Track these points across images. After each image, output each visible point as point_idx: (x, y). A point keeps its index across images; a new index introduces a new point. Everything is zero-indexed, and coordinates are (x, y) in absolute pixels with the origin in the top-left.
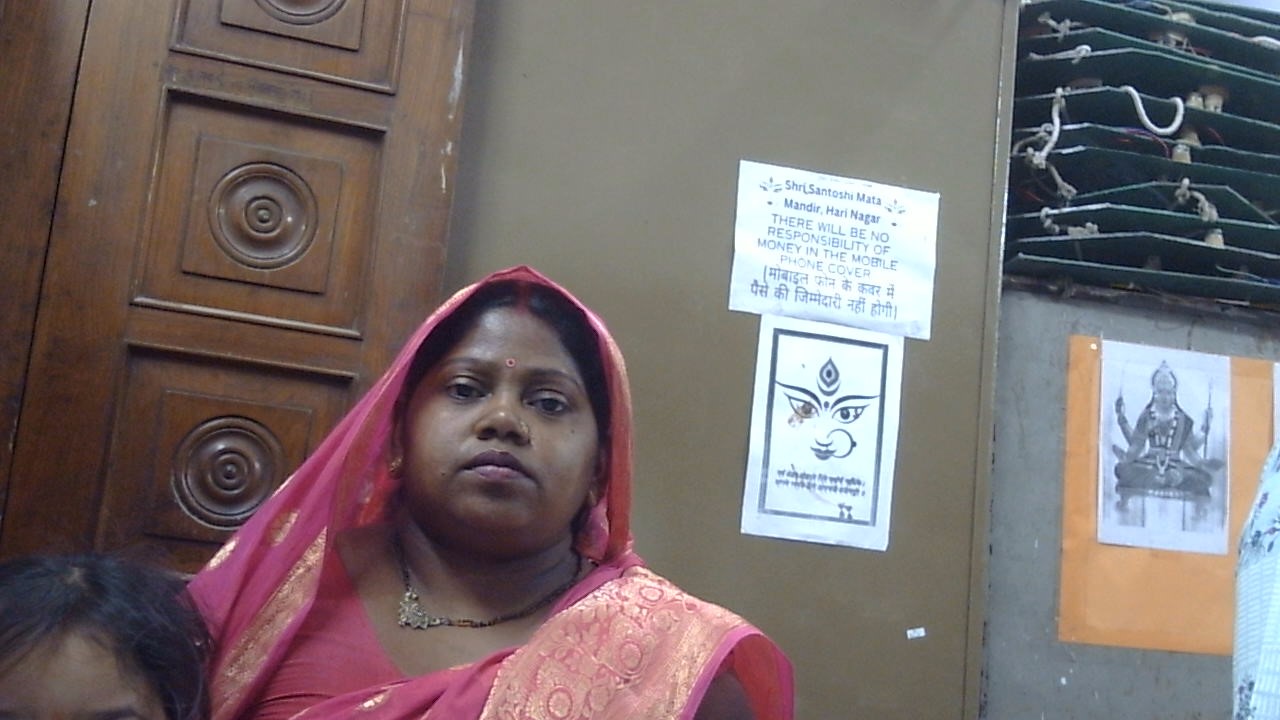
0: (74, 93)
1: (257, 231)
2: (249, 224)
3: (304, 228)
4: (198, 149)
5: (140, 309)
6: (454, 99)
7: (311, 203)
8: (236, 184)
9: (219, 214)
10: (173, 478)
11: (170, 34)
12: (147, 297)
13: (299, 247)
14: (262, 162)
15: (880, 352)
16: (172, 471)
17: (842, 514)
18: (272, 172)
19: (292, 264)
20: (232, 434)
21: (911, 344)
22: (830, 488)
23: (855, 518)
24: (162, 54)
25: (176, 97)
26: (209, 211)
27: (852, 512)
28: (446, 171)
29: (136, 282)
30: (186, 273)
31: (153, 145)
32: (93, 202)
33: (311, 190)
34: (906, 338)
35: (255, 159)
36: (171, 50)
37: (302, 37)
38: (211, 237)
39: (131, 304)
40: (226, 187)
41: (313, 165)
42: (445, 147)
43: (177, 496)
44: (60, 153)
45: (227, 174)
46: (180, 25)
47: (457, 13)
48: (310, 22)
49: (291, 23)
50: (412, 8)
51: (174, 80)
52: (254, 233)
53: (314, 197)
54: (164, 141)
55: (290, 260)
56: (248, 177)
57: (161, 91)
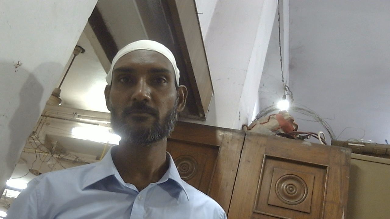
11: (253, 207)
24: (251, 213)
36: (254, 213)
37: (292, 209)
46: (256, 205)
47: (341, 202)
48: (295, 204)
49: (289, 204)
50: (327, 200)
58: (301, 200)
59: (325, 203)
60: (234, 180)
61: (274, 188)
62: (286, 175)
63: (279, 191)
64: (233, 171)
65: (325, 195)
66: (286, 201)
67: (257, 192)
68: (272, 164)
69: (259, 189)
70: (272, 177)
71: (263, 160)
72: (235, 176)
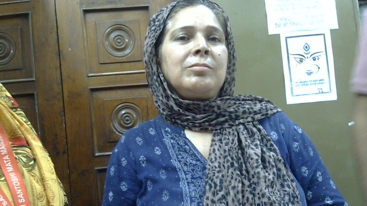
0: (56, 18)
1: (118, 46)
2: (116, 45)
3: (131, 42)
4: (96, 26)
5: (91, 77)
7: (132, 34)
8: (109, 34)
9: (106, 44)
10: (112, 125)
12: (92, 73)
13: (131, 48)
14: (115, 25)
15: (323, 36)
16: (111, 123)
17: (319, 91)
18: (118, 27)
20: (125, 108)
21: (332, 31)
22: (314, 84)
23: (324, 92)
25: (86, 12)
26: (103, 44)
27: (323, 90)
29: (88, 70)
30: (101, 64)
31: (83, 27)
32: (70, 49)
33: (131, 30)
34: (330, 30)
35: (113, 24)
38: (106, 51)
39: (88, 77)
40: (106, 35)
41: (130, 22)
43: (114, 129)
44: (57, 37)
45: (106, 31)
51: (84, 7)
52: (118, 47)
53: (132, 32)
54: (86, 26)
55: (130, 53)
56: (112, 30)
57: (81, 11)
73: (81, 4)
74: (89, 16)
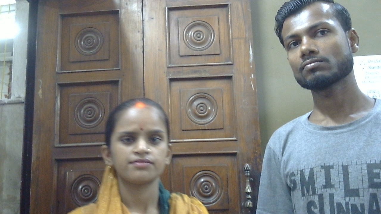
0: (144, 85)
2: (198, 112)
3: (214, 110)
4: (180, 94)
5: (173, 144)
6: (251, 61)
7: (215, 102)
8: (193, 101)
9: (189, 111)
10: (190, 192)
11: (167, 62)
12: (174, 139)
13: (213, 116)
14: (198, 93)
16: (190, 190)
18: (202, 96)
19: (212, 121)
20: (205, 176)
24: (166, 68)
25: (172, 80)
26: (186, 111)
28: (253, 84)
30: (183, 130)
31: (168, 95)
35: (196, 93)
36: (168, 67)
37: (203, 54)
38: (188, 118)
40: (190, 103)
41: (213, 90)
42: (251, 76)
45: (189, 99)
46: (169, 60)
47: (247, 35)
48: (205, 49)
49: (200, 51)
50: (233, 37)
51: (170, 75)
52: (200, 114)
53: (215, 100)
54: (171, 93)
55: (212, 120)
56: (195, 98)
57: (167, 79)
58: (210, 44)
59: (232, 41)
60: (142, 41)
61: (182, 38)
62: (191, 23)
63: (187, 40)
64: (138, 32)
65: (230, 33)
66: (196, 48)
67: (167, 47)
68: (175, 15)
69: (168, 43)
70: (178, 28)
71: (166, 13)
72: (142, 37)
73: (168, 73)
74: (174, 84)
